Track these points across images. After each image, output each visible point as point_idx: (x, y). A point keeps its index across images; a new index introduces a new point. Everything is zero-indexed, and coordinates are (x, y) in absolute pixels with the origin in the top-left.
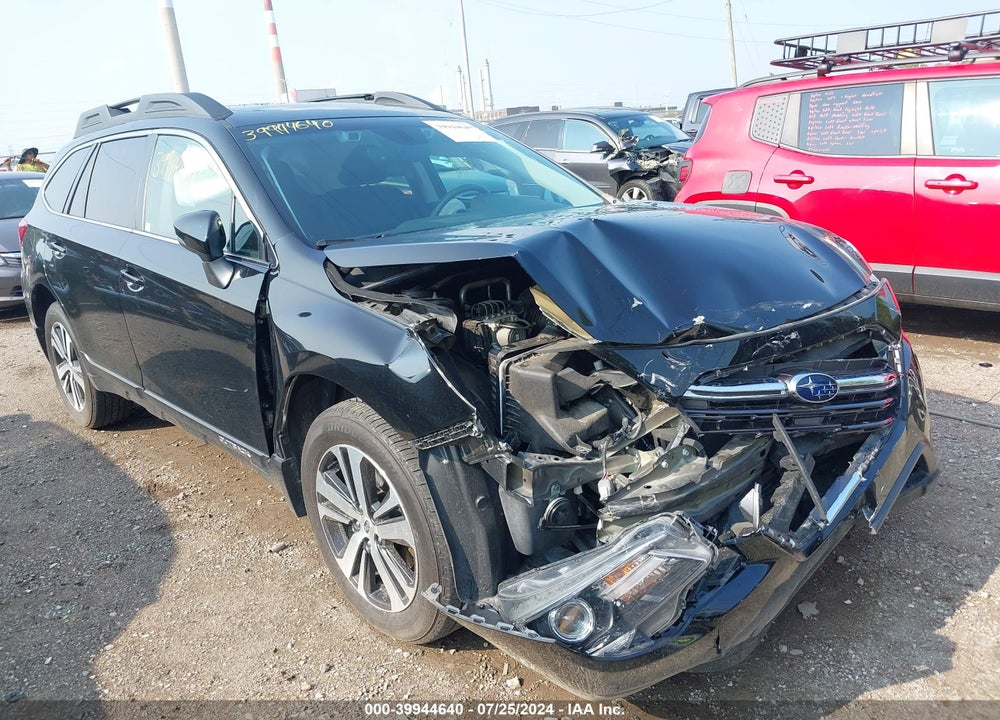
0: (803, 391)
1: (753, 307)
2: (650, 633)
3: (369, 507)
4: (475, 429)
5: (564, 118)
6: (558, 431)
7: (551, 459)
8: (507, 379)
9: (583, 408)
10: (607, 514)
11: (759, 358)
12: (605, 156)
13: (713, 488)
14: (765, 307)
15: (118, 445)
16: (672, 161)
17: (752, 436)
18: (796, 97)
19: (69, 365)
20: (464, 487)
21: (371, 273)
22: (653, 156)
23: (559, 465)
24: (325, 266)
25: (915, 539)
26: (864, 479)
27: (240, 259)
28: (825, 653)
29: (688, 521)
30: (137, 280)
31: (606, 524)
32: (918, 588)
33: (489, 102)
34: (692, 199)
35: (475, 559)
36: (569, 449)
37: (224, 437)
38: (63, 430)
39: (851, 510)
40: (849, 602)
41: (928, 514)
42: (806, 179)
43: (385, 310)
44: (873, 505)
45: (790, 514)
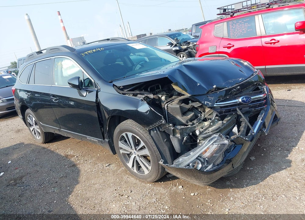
0: (243, 101)
1: (227, 82)
2: (216, 164)
3: (135, 148)
4: (163, 121)
5: (157, 37)
6: (183, 120)
7: (183, 127)
8: (168, 109)
9: (188, 113)
10: (200, 138)
11: (230, 94)
12: (171, 46)
13: (225, 128)
14: (230, 81)
15: (53, 146)
16: (191, 45)
17: (232, 114)
18: (225, 23)
19: (34, 127)
20: (161, 138)
21: (125, 87)
22: (185, 44)
23: (185, 128)
24: (113, 87)
25: (277, 137)
26: (262, 121)
27: (88, 88)
28: (259, 168)
29: (221, 135)
30: (56, 98)
31: (200, 140)
32: (280, 149)
33: (131, 34)
34: (200, 56)
35: (166, 156)
36: (187, 124)
37: (89, 137)
38: (35, 145)
39: (260, 130)
40: (263, 155)
41: (280, 130)
42: (232, 46)
43: (133, 96)
44: (265, 128)
45: (245, 132)
